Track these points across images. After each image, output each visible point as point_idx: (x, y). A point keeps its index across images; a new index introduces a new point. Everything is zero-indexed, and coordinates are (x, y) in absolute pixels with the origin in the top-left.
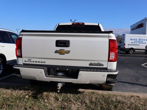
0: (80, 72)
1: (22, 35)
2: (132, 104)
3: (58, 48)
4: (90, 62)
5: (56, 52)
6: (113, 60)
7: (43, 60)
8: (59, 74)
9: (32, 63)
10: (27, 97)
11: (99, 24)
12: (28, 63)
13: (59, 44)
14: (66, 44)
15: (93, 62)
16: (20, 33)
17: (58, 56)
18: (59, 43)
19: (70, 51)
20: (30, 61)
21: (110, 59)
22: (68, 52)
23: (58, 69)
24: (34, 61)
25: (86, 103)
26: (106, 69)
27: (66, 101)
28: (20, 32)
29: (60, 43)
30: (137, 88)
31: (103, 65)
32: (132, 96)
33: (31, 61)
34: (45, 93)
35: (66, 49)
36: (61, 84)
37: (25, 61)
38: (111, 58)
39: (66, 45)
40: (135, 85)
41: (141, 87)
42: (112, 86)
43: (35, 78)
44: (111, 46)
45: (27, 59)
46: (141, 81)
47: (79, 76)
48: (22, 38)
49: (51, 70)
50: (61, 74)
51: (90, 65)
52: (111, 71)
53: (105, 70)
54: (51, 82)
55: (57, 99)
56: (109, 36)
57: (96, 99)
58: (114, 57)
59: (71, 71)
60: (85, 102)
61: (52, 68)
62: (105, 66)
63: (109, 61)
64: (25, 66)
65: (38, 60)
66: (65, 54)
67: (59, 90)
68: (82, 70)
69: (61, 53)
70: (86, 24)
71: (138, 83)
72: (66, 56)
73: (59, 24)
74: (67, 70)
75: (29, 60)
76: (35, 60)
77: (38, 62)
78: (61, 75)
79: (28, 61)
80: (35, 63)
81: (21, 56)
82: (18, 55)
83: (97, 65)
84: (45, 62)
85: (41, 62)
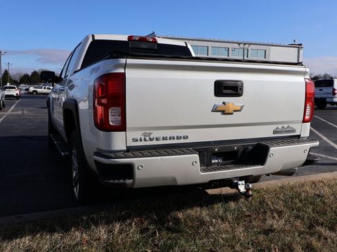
1: (125, 66)
4: (274, 127)
5: (215, 110)
11: (186, 44)
12: (143, 143)
13: (224, 91)
15: (280, 126)
17: (219, 118)
19: (243, 106)
20: (147, 138)
22: (240, 108)
23: (216, 150)
24: (160, 137)
29: (226, 88)
31: (294, 131)
33: (152, 137)
37: (133, 139)
39: (237, 91)
43: (175, 180)
44: (308, 93)
48: (124, 74)
50: (216, 161)
51: (275, 132)
56: (305, 73)
59: (242, 149)
62: (297, 133)
63: (304, 121)
66: (235, 113)
69: (226, 112)
70: (160, 41)
72: (235, 117)
73: (93, 36)
75: (145, 135)
77: (170, 139)
79: (143, 138)
80: (161, 142)
81: (122, 127)
82: (111, 123)
83: (286, 132)
84: (187, 137)
85: (178, 138)
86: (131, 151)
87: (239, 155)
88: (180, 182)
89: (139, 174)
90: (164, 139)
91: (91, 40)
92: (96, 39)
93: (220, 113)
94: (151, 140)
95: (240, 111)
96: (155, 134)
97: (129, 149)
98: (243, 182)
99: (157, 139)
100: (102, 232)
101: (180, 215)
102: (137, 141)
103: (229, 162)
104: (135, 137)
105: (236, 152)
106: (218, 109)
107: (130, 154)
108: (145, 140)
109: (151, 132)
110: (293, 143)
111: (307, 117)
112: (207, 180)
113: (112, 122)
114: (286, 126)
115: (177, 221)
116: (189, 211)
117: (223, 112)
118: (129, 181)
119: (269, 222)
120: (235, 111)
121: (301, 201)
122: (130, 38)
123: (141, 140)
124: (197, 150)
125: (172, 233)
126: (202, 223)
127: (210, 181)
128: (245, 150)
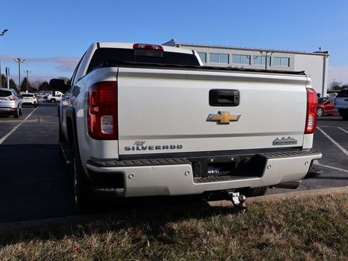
1: (117, 75)
5: (210, 120)
6: (310, 131)
7: (176, 142)
9: (147, 152)
11: (193, 52)
12: (135, 152)
15: (280, 138)
17: (215, 128)
19: (240, 116)
20: (140, 147)
22: (236, 118)
23: (212, 160)
24: (153, 146)
31: (296, 142)
33: (144, 145)
37: (126, 148)
39: (233, 100)
44: (310, 102)
45: (131, 144)
47: (266, 170)
48: (117, 82)
50: (213, 172)
56: (306, 82)
58: (312, 124)
59: (239, 160)
62: (299, 144)
63: (306, 132)
66: (231, 123)
69: (222, 122)
70: (166, 49)
72: (231, 127)
73: (98, 44)
74: (232, 159)
75: (137, 144)
77: (164, 148)
79: (135, 147)
80: (155, 151)
81: (114, 136)
82: (103, 132)
83: (287, 143)
84: (181, 147)
85: (171, 148)
86: (123, 159)
87: (236, 167)
88: (173, 192)
89: (129, 183)
90: (157, 148)
91: (96, 48)
92: (101, 47)
93: (215, 123)
94: (144, 149)
95: (236, 121)
96: (148, 143)
97: (122, 158)
98: (238, 194)
99: (150, 148)
100: (94, 241)
101: (175, 226)
102: (129, 149)
103: (226, 173)
104: (127, 145)
105: (233, 163)
106: (213, 119)
107: (122, 163)
108: (138, 149)
109: (144, 141)
110: (294, 155)
111: (309, 128)
112: (201, 191)
113: (104, 130)
114: (286, 137)
115: (171, 232)
116: (185, 222)
117: (219, 122)
118: (119, 190)
119: (266, 236)
120: (231, 121)
121: (303, 215)
122: (136, 46)
123: (133, 149)
124: (190, 160)
125: (165, 244)
126: (197, 235)
127: (205, 192)
128: (242, 161)
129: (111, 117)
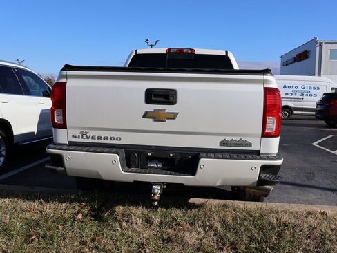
0: (202, 161)
1: (66, 77)
2: (312, 229)
3: (151, 108)
4: (221, 138)
5: (146, 115)
6: (273, 134)
7: (116, 134)
8: (152, 165)
9: (90, 141)
10: (80, 216)
11: (227, 52)
12: (80, 140)
13: (153, 98)
14: (168, 97)
15: (229, 139)
16: (60, 73)
17: (150, 124)
18: (152, 96)
19: (178, 113)
20: (84, 136)
21: (267, 131)
22: (173, 116)
23: (149, 154)
24: (94, 136)
25: (216, 230)
26: (258, 152)
27: (169, 225)
28: (61, 70)
29: (156, 96)
30: (313, 194)
31: (250, 145)
32: (309, 213)
33: (88, 135)
34: (119, 209)
35: (168, 109)
36: (159, 187)
38: (269, 129)
39: (168, 99)
40: (307, 189)
41: (320, 192)
42: (268, 191)
43: (98, 174)
44: (268, 103)
45: (77, 133)
46: (318, 180)
47: (199, 169)
48: (66, 83)
49: (134, 156)
50: (155, 165)
51: (222, 144)
52: (269, 158)
53: (256, 154)
54: (135, 182)
55: (149, 221)
56: (264, 81)
57: (235, 219)
58: (274, 127)
60: (211, 227)
61: (137, 152)
62: (255, 147)
63: (264, 135)
64: (73, 147)
65: (103, 134)
66: (167, 120)
67: (156, 200)
68: (205, 155)
69: (157, 118)
70: (198, 51)
71: (312, 183)
72: (168, 125)
73: (136, 51)
74: (171, 155)
75: (82, 133)
76: (97, 133)
77: (104, 139)
78: (157, 168)
79: (81, 135)
80: (96, 141)
82: (56, 121)
83: (237, 145)
85: (111, 139)
90: (99, 138)
92: (138, 53)
93: (151, 120)
94: (88, 138)
95: (173, 118)
96: (91, 133)
99: (93, 138)
102: (76, 137)
104: (74, 134)
106: (149, 116)
108: (82, 137)
109: (87, 131)
120: (168, 118)
122: (168, 50)
123: (79, 137)
127: (134, 181)
128: (182, 158)
129: (61, 110)
